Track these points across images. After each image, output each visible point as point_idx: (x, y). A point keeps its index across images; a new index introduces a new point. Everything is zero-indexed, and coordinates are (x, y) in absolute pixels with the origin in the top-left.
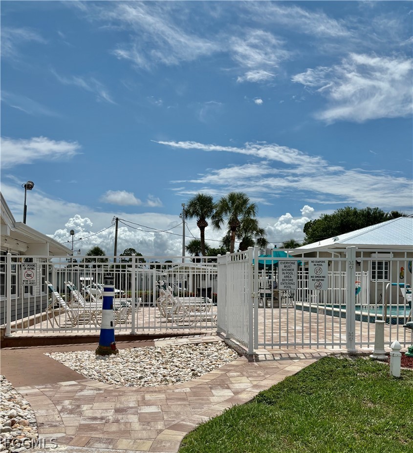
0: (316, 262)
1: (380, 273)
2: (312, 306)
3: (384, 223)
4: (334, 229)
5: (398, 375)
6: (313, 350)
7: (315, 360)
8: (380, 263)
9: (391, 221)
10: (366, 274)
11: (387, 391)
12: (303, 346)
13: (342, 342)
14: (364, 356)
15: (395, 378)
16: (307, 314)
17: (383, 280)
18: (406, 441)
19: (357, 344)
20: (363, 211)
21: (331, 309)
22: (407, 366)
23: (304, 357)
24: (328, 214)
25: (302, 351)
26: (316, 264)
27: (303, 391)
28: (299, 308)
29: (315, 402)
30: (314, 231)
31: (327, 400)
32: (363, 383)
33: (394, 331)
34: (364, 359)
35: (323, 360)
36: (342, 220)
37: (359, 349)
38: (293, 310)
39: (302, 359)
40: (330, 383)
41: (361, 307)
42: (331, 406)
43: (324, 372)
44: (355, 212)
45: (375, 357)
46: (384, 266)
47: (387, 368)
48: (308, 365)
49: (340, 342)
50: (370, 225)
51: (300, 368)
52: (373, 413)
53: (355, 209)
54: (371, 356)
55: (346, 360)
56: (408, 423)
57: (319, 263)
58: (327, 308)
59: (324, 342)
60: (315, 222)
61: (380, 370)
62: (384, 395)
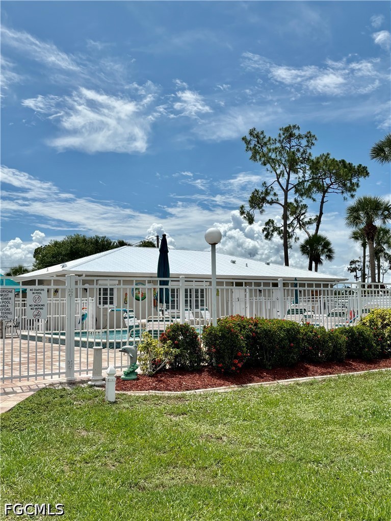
0: (35, 290)
1: (105, 299)
2: (38, 335)
3: (110, 251)
4: (64, 255)
5: (113, 400)
6: (32, 382)
7: (32, 393)
8: (105, 290)
9: (116, 249)
10: (93, 300)
11: (101, 416)
12: (20, 379)
13: (61, 371)
14: (83, 384)
15: (110, 403)
16: (33, 343)
17: (108, 306)
18: (114, 466)
19: (77, 371)
20: (91, 238)
21: (57, 337)
22: (122, 389)
23: (21, 391)
24: (57, 240)
25: (19, 384)
26: (35, 292)
27: (16, 428)
28: (24, 337)
29: (26, 438)
30: (43, 257)
31: (39, 434)
32: (79, 411)
33: (112, 355)
34: (83, 386)
35: (41, 392)
36: (72, 247)
37: (78, 377)
38: (17, 340)
39: (19, 393)
40: (45, 416)
41: (88, 333)
42: (44, 440)
43: (40, 404)
44: (84, 240)
45: (93, 383)
46: (109, 292)
47: (103, 394)
48: (25, 399)
49: (59, 371)
50: (98, 252)
51: (15, 403)
52: (86, 441)
53: (84, 236)
54: (89, 383)
55: (64, 390)
56: (117, 447)
57: (38, 292)
58: (54, 336)
59: (43, 373)
60: (46, 247)
61: (96, 397)
62: (97, 421)
